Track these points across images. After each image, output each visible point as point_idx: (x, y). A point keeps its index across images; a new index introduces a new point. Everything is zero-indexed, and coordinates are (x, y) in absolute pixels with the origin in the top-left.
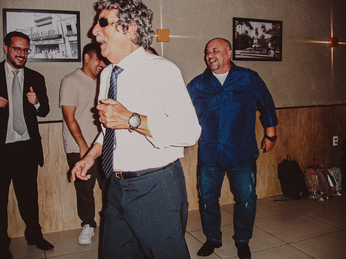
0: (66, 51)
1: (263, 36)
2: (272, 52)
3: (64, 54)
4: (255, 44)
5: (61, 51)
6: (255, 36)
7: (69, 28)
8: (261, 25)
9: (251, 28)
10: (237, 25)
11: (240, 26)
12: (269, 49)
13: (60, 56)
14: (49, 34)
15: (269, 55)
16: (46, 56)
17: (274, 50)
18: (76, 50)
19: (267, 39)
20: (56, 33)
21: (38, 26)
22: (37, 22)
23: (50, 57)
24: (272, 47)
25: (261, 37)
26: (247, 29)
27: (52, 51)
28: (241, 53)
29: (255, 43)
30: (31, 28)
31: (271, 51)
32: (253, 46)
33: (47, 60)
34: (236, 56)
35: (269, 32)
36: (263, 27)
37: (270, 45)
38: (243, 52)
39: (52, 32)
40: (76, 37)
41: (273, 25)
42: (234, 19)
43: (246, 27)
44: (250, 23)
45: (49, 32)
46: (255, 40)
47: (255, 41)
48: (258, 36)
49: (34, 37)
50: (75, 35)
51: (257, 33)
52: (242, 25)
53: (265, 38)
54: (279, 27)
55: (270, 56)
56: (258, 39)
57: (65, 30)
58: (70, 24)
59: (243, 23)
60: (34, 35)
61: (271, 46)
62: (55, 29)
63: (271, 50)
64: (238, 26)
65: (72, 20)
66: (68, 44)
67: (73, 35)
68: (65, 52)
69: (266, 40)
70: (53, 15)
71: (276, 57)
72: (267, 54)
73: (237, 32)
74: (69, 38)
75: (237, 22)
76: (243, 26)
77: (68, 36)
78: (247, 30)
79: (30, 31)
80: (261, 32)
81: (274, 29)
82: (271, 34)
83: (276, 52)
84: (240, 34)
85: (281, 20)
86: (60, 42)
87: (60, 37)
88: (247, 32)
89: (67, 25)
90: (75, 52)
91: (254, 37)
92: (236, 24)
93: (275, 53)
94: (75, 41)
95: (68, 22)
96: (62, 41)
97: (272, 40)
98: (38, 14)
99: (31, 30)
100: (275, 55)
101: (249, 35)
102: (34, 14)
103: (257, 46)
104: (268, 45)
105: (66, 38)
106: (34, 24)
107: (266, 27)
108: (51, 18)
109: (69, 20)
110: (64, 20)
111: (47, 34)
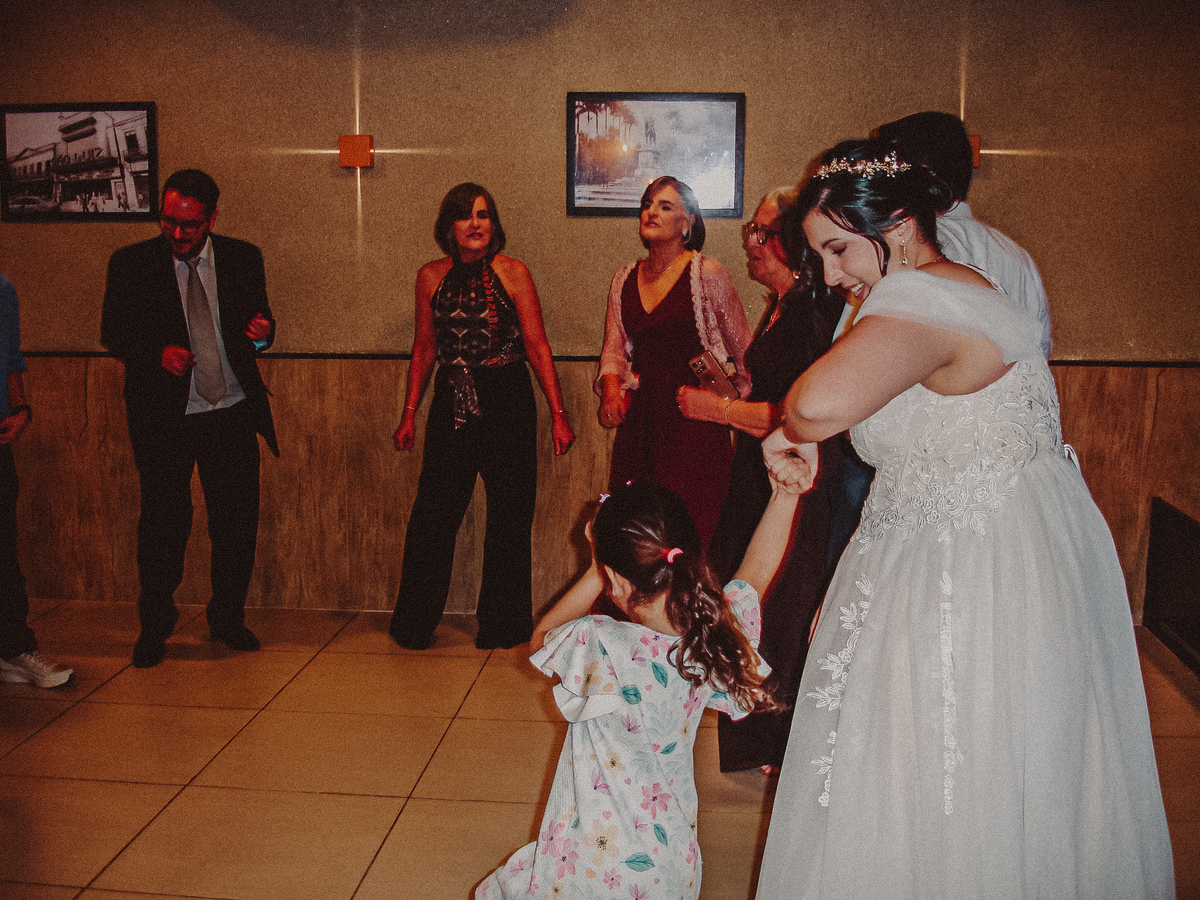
0: (125, 194)
1: (673, 143)
3: (122, 201)
4: (644, 165)
5: (114, 196)
6: (643, 142)
7: (131, 140)
8: (666, 111)
9: (631, 120)
10: (581, 112)
11: (592, 114)
13: (111, 206)
14: (90, 158)
16: (85, 207)
18: (147, 193)
20: (104, 153)
21: (68, 140)
22: (65, 130)
23: (91, 209)
25: (666, 143)
26: (617, 123)
27: (97, 195)
28: (593, 193)
30: (52, 146)
32: (636, 172)
33: (84, 217)
34: (578, 203)
35: (694, 129)
36: (674, 115)
38: (600, 190)
39: (96, 153)
40: (147, 162)
42: (572, 97)
43: (610, 118)
44: (626, 106)
45: (91, 152)
46: (645, 153)
47: (643, 157)
48: (655, 141)
49: (60, 164)
50: (146, 158)
51: (650, 134)
52: (600, 114)
53: (679, 147)
54: (733, 112)
56: (655, 153)
57: (123, 147)
58: (133, 133)
59: (603, 105)
60: (61, 159)
62: (102, 144)
64: (583, 117)
65: (136, 123)
66: (129, 181)
67: (140, 159)
68: (123, 197)
69: (682, 153)
70: (98, 116)
73: (581, 134)
74: (131, 164)
75: (581, 103)
76: (602, 116)
77: (130, 160)
78: (616, 127)
79: (52, 153)
80: (665, 130)
81: (712, 120)
82: (703, 135)
84: (592, 139)
86: (114, 175)
87: (112, 163)
88: (614, 132)
89: (128, 135)
90: (144, 197)
91: (640, 145)
92: (577, 111)
94: (144, 172)
95: (129, 129)
96: (116, 172)
98: (66, 114)
99: (54, 149)
101: (622, 138)
102: (57, 114)
103: (652, 172)
105: (126, 165)
106: (57, 137)
107: (682, 114)
108: (93, 121)
109: (133, 124)
110: (121, 124)
111: (87, 156)
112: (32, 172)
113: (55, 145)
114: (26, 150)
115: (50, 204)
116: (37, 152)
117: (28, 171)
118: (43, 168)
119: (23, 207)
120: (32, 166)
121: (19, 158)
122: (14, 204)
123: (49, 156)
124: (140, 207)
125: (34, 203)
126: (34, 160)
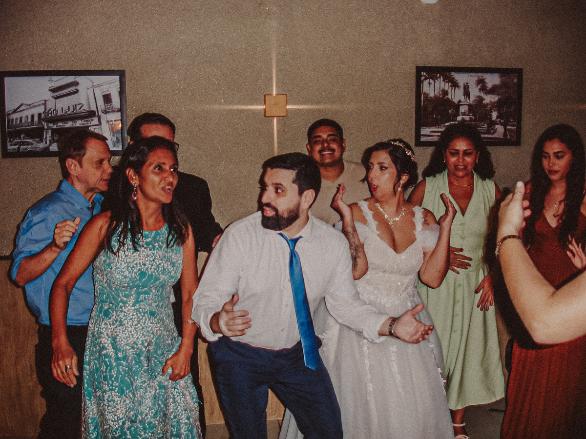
1: (481, 99)
2: (500, 129)
4: (464, 114)
6: (463, 99)
7: (107, 98)
8: (476, 78)
9: (455, 85)
10: (425, 79)
11: (431, 81)
12: (494, 123)
14: (73, 111)
15: (493, 134)
17: (505, 125)
18: (119, 136)
19: (488, 104)
20: (85, 108)
21: (56, 98)
22: (54, 90)
24: (499, 120)
25: (476, 100)
26: (447, 86)
28: (432, 132)
29: (462, 113)
30: (43, 102)
31: (497, 126)
32: (459, 118)
34: (423, 139)
35: (493, 91)
36: (481, 82)
37: (494, 115)
38: (436, 130)
39: (78, 107)
40: (119, 113)
41: (501, 77)
42: (419, 70)
43: (442, 84)
44: (453, 76)
45: (75, 107)
46: (463, 106)
47: (463, 109)
48: (469, 98)
49: (50, 115)
50: (118, 111)
51: (467, 93)
52: (436, 81)
53: (484, 102)
54: (515, 80)
55: (495, 136)
56: (470, 106)
57: (101, 102)
58: (108, 93)
59: (438, 75)
60: (50, 112)
61: (498, 117)
62: (84, 102)
63: (498, 124)
64: (426, 83)
65: (111, 85)
66: (105, 126)
67: (114, 111)
69: (486, 106)
70: (80, 79)
71: (509, 137)
72: (488, 132)
73: (425, 94)
74: (107, 115)
75: (425, 74)
76: (437, 83)
77: (105, 112)
78: (446, 89)
79: (43, 107)
80: (475, 92)
81: (503, 85)
82: (498, 95)
83: (508, 127)
84: (431, 97)
85: (521, 67)
86: (93, 123)
87: (91, 114)
88: (445, 93)
89: (104, 93)
90: (117, 138)
91: (460, 101)
92: (423, 78)
93: (505, 129)
94: (117, 121)
95: (106, 90)
96: (95, 121)
97: (498, 106)
98: (55, 78)
99: (45, 104)
100: (505, 134)
101: (450, 96)
102: (48, 78)
103: (467, 118)
104: (491, 116)
105: (102, 115)
106: (48, 95)
107: (486, 81)
108: (76, 84)
109: (108, 86)
110: (99, 86)
111: (71, 110)
112: (26, 121)
113: (46, 101)
114: (22, 105)
115: (42, 146)
116: (30, 106)
117: (23, 121)
118: (36, 119)
119: (19, 148)
120: (27, 117)
121: (15, 111)
122: (11, 145)
123: (41, 109)
124: (114, 146)
125: (28, 145)
126: (29, 113)
